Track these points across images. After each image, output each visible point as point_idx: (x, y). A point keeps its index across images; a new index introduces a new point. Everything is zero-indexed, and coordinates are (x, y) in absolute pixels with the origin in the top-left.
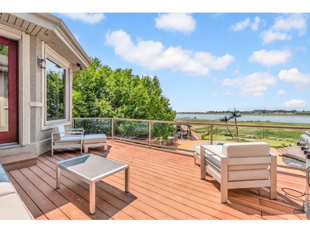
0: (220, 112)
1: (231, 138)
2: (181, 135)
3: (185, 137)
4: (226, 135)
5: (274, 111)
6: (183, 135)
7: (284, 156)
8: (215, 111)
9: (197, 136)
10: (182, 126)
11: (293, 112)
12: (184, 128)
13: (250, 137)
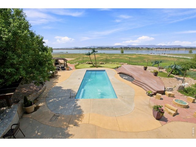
0: (81, 48)
1: (92, 65)
2: (59, 67)
3: (63, 69)
4: (89, 64)
5: (106, 48)
6: (62, 67)
7: (120, 73)
8: (78, 48)
9: (72, 66)
10: (59, 60)
11: (112, 48)
12: (61, 61)
13: (101, 64)
